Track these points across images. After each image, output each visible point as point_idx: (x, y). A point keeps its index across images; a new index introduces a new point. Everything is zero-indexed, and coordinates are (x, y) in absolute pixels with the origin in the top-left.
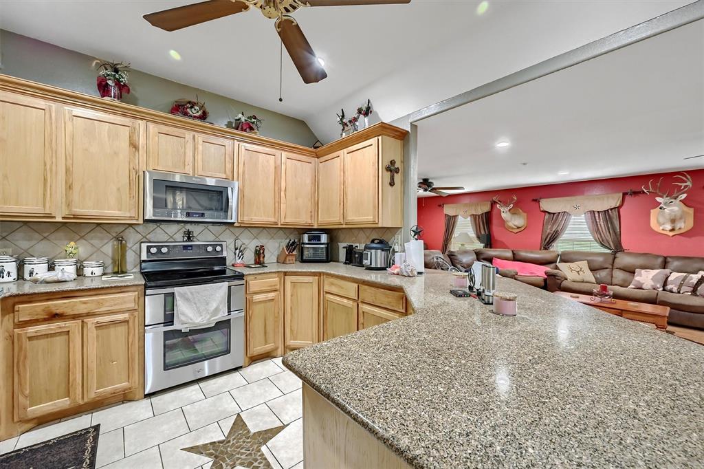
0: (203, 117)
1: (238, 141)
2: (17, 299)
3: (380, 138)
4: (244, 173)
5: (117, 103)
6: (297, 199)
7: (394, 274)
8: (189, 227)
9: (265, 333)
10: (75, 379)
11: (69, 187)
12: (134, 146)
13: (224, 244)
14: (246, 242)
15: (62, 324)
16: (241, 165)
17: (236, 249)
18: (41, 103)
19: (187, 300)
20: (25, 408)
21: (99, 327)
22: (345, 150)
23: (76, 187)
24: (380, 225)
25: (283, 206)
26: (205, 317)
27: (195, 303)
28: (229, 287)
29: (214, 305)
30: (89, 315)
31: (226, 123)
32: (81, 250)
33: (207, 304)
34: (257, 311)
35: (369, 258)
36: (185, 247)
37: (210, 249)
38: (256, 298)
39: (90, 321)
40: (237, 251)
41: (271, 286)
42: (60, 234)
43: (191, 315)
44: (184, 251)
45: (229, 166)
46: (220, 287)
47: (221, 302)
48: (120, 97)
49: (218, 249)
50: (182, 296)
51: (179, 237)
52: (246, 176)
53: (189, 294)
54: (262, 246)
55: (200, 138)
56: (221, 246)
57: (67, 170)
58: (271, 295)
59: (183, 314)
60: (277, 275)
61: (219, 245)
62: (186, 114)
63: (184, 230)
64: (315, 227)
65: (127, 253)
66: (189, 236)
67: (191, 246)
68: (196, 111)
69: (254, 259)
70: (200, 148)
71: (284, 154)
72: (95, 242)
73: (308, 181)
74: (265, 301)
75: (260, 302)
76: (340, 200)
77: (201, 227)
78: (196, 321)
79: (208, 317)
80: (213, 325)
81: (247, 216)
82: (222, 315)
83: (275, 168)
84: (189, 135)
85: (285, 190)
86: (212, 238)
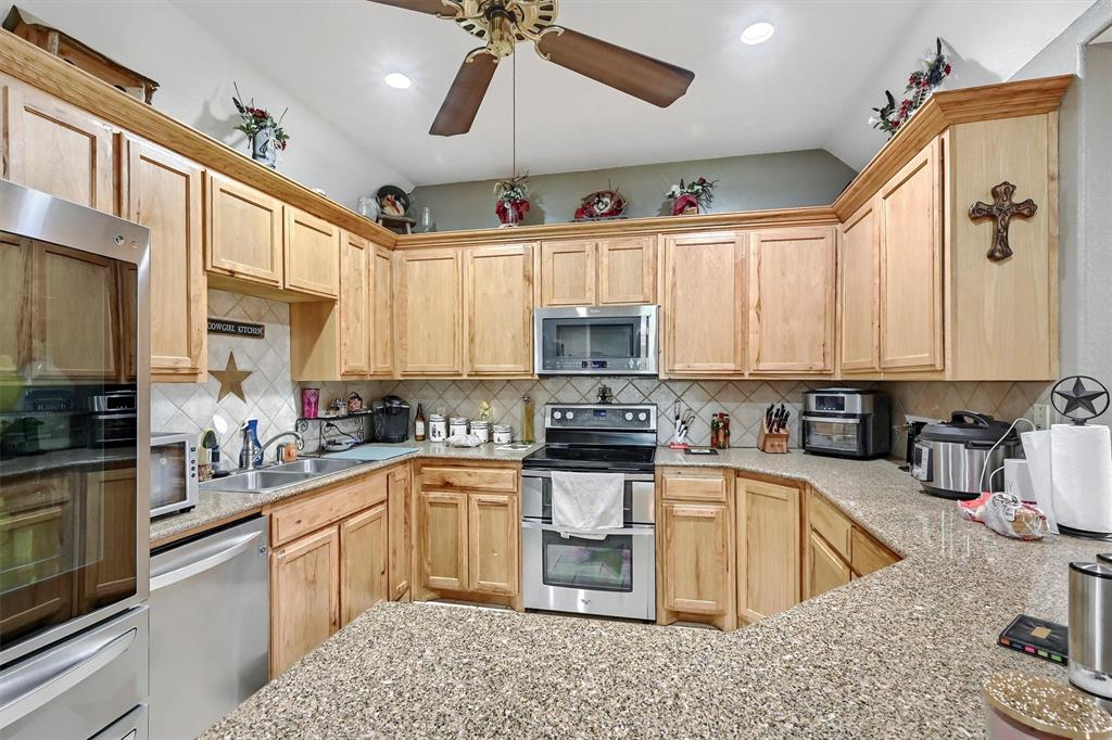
0: (617, 210)
1: (663, 233)
2: (423, 462)
3: (946, 136)
4: (674, 285)
5: (516, 228)
6: (786, 320)
7: (974, 519)
8: (607, 382)
9: (698, 577)
10: (462, 560)
11: (472, 341)
12: (529, 279)
13: (653, 409)
14: (695, 406)
15: (452, 494)
16: (669, 274)
17: (677, 418)
18: (450, 252)
19: (566, 491)
20: (428, 576)
21: (482, 505)
22: (880, 194)
23: (477, 340)
24: (948, 376)
25: (753, 338)
26: (589, 523)
27: (576, 499)
28: (628, 484)
29: (601, 507)
30: (475, 490)
31: (660, 207)
32: (494, 409)
33: (592, 503)
34: (683, 534)
35: (925, 462)
36: (597, 412)
37: (629, 416)
38: (680, 508)
39: (475, 497)
40: (679, 422)
41: (708, 492)
42: (478, 392)
43: (570, 515)
44: (595, 418)
45: (649, 280)
46: (611, 480)
47: (613, 505)
48: (519, 219)
49: (642, 416)
50: (560, 484)
51: (594, 397)
52: (679, 292)
53: (568, 483)
54: (722, 415)
55: (604, 245)
56: (648, 412)
57: (471, 322)
58: (709, 510)
59: (560, 511)
60: (721, 473)
61: (644, 411)
62: (592, 215)
63: (599, 385)
64: (838, 377)
65: (535, 417)
66: (605, 396)
67: (604, 411)
68: (606, 205)
69: (710, 437)
70: (605, 260)
71: (754, 235)
72: (505, 402)
73: (818, 279)
74: (698, 519)
75: (688, 518)
76: (873, 316)
77: (621, 383)
78: (578, 527)
79: (593, 523)
80: (603, 538)
81: (682, 362)
82: (615, 526)
83: (736, 265)
84: (589, 245)
85: (759, 306)
86: (638, 397)
